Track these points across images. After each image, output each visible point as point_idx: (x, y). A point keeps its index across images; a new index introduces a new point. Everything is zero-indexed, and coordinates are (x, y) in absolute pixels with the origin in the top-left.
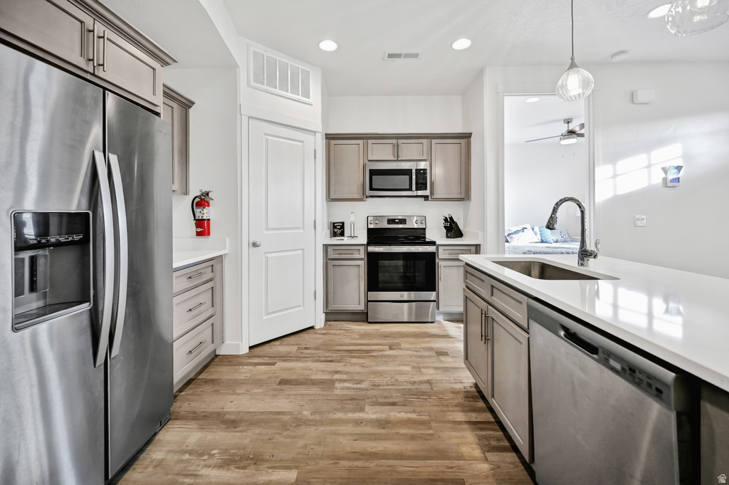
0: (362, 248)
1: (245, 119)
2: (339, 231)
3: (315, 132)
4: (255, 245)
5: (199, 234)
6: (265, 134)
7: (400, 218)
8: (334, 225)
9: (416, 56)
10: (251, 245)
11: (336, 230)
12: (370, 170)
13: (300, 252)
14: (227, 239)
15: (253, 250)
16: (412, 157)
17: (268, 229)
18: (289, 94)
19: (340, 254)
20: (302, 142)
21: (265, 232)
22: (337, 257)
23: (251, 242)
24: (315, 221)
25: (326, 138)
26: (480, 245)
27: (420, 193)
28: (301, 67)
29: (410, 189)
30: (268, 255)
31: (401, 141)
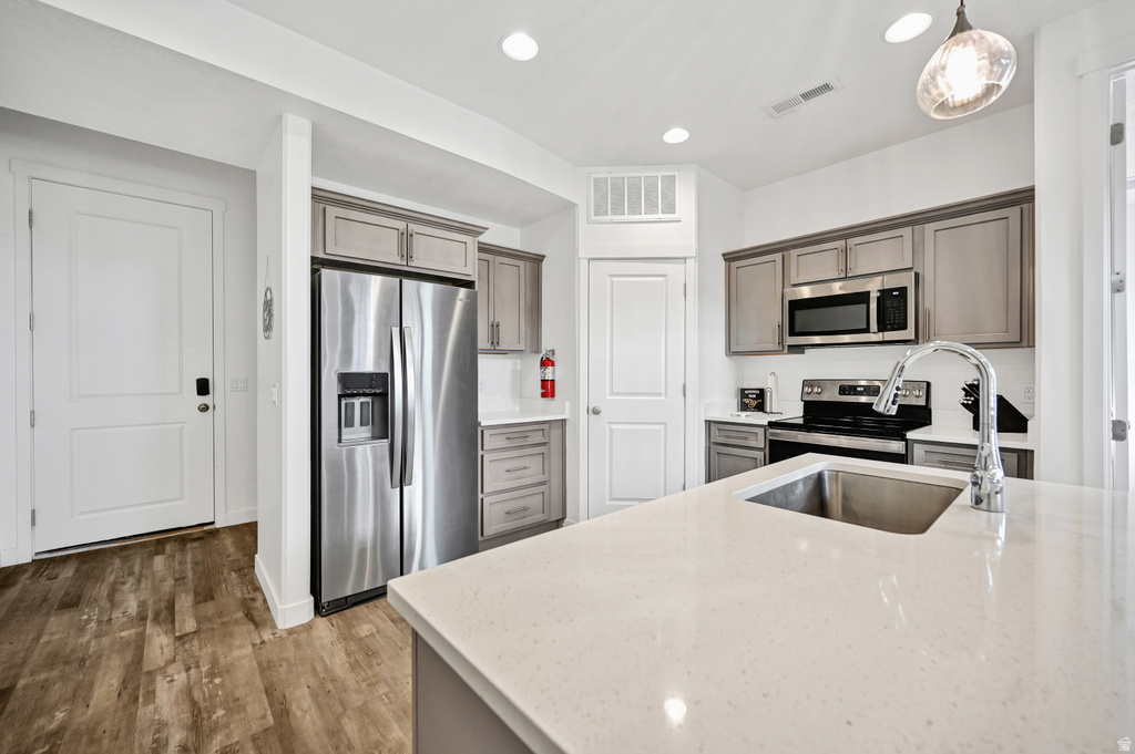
0: (761, 431)
1: (584, 263)
2: (755, 403)
3: (685, 259)
4: (596, 412)
5: (544, 395)
6: (610, 276)
7: (863, 383)
8: (743, 393)
9: (826, 88)
10: (590, 412)
11: (747, 401)
12: (790, 302)
13: (661, 427)
14: (567, 403)
15: (592, 417)
16: (876, 269)
17: (612, 394)
18: (643, 217)
19: (728, 437)
20: (665, 276)
21: (609, 397)
22: (723, 440)
23: (591, 408)
24: (684, 385)
25: (726, 260)
26: (1032, 451)
27: (890, 335)
28: (660, 174)
29: (867, 330)
30: (614, 427)
31: (852, 242)
